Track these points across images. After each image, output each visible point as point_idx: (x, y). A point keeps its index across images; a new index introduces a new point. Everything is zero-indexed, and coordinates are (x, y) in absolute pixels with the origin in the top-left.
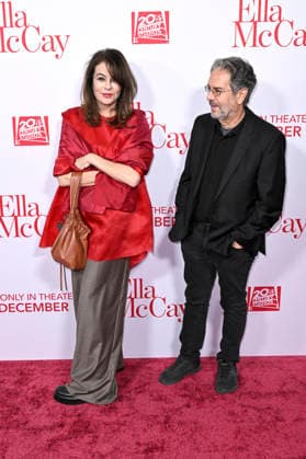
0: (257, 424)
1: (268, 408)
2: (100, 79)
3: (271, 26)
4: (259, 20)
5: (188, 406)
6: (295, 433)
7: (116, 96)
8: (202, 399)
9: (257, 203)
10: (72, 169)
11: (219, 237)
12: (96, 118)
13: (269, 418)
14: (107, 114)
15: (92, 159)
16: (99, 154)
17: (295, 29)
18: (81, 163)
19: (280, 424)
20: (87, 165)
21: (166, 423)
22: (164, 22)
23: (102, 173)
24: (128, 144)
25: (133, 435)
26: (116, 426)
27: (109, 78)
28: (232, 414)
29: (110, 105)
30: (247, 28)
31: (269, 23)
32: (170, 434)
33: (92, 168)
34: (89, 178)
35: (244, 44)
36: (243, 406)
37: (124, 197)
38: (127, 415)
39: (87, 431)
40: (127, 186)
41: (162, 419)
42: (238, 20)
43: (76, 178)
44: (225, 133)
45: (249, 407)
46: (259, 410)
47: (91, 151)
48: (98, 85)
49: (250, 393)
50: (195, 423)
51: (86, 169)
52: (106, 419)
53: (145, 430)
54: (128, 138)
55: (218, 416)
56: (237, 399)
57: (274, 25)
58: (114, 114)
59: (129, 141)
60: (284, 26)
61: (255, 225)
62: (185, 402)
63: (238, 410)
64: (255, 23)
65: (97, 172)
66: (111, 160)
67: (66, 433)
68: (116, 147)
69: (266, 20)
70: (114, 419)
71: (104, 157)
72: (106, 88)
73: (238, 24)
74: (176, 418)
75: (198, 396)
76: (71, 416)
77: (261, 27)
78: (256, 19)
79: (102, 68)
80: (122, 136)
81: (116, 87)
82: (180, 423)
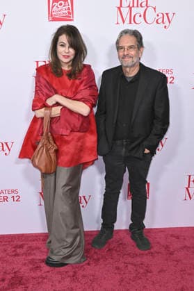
0: (134, 275)
1: (142, 264)
2: (62, 45)
3: (141, 10)
4: (133, 6)
5: (89, 264)
6: (159, 280)
7: (72, 57)
8: (98, 260)
9: (155, 121)
10: (45, 106)
11: (133, 148)
12: (59, 70)
13: (142, 271)
14: (66, 68)
15: (57, 98)
16: (62, 95)
17: (157, 12)
18: (50, 102)
19: (149, 274)
20: (54, 103)
21: (73, 276)
22: (70, 7)
23: (64, 107)
24: (82, 87)
25: (52, 285)
26: (40, 280)
27: (67, 45)
28: (118, 268)
29: (68, 63)
30: (125, 11)
31: (140, 8)
32: (77, 284)
33: (58, 104)
34: (56, 111)
35: (124, 22)
36: (125, 263)
37: (80, 122)
38: (48, 272)
39: (20, 283)
40: (82, 116)
41: (71, 274)
42: (119, 6)
43: (48, 111)
44: (129, 80)
45: (129, 263)
46: (135, 265)
47: (56, 93)
48: (60, 49)
49: (130, 253)
50: (93, 276)
51: (54, 106)
52: (33, 275)
53: (60, 282)
54: (81, 83)
55: (108, 271)
56: (121, 259)
57: (143, 9)
58: (70, 68)
59: (82, 86)
60: (150, 10)
61: (156, 135)
62: (87, 262)
63: (122, 265)
64: (131, 8)
65: (61, 107)
66: (70, 98)
67: (6, 285)
68: (74, 90)
69: (138, 6)
70: (39, 274)
71: (66, 97)
72: (65, 52)
73: (119, 8)
74: (81, 273)
75: (95, 257)
76: (9, 274)
77: (135, 10)
78: (131, 5)
79: (64, 39)
80: (77, 82)
81: (72, 51)
82: (84, 276)
